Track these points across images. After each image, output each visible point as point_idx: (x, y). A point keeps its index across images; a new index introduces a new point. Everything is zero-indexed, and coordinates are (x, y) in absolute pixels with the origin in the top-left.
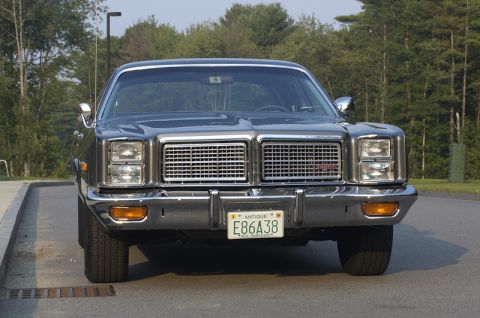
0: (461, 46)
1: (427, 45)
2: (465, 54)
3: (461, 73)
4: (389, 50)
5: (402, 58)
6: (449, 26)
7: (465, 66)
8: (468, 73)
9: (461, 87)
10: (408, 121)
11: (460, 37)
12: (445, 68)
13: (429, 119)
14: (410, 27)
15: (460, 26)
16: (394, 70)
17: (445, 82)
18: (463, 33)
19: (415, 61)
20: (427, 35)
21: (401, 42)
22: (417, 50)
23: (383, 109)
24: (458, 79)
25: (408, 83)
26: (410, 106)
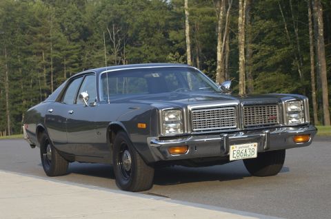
0: (49, 59)
1: (31, 59)
2: (51, 63)
3: (50, 73)
4: (9, 63)
5: (17, 67)
6: (41, 48)
7: (52, 69)
8: (54, 73)
9: (50, 81)
10: (22, 101)
11: (48, 54)
12: (41, 71)
13: (34, 99)
14: (20, 49)
15: (48, 47)
16: (13, 74)
17: (42, 79)
18: (49, 52)
19: (25, 68)
20: (30, 53)
21: (16, 57)
22: (25, 62)
23: (7, 95)
24: (48, 77)
25: (21, 81)
26: (23, 93)
